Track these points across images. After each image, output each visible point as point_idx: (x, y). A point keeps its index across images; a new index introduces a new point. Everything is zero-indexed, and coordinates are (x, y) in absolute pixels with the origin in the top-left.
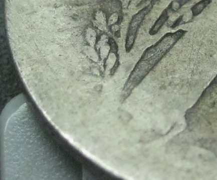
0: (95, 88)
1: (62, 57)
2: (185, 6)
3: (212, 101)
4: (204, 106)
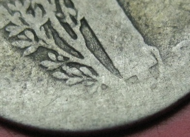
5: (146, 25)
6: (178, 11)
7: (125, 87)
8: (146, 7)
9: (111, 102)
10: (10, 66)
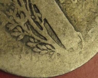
0: (58, 56)
1: (42, 62)
2: (34, 14)
3: (74, 21)
4: (75, 24)
5: (75, 21)
6: (89, 13)
7: (67, 54)
8: (74, 11)
9: (62, 62)
10: (11, 46)
